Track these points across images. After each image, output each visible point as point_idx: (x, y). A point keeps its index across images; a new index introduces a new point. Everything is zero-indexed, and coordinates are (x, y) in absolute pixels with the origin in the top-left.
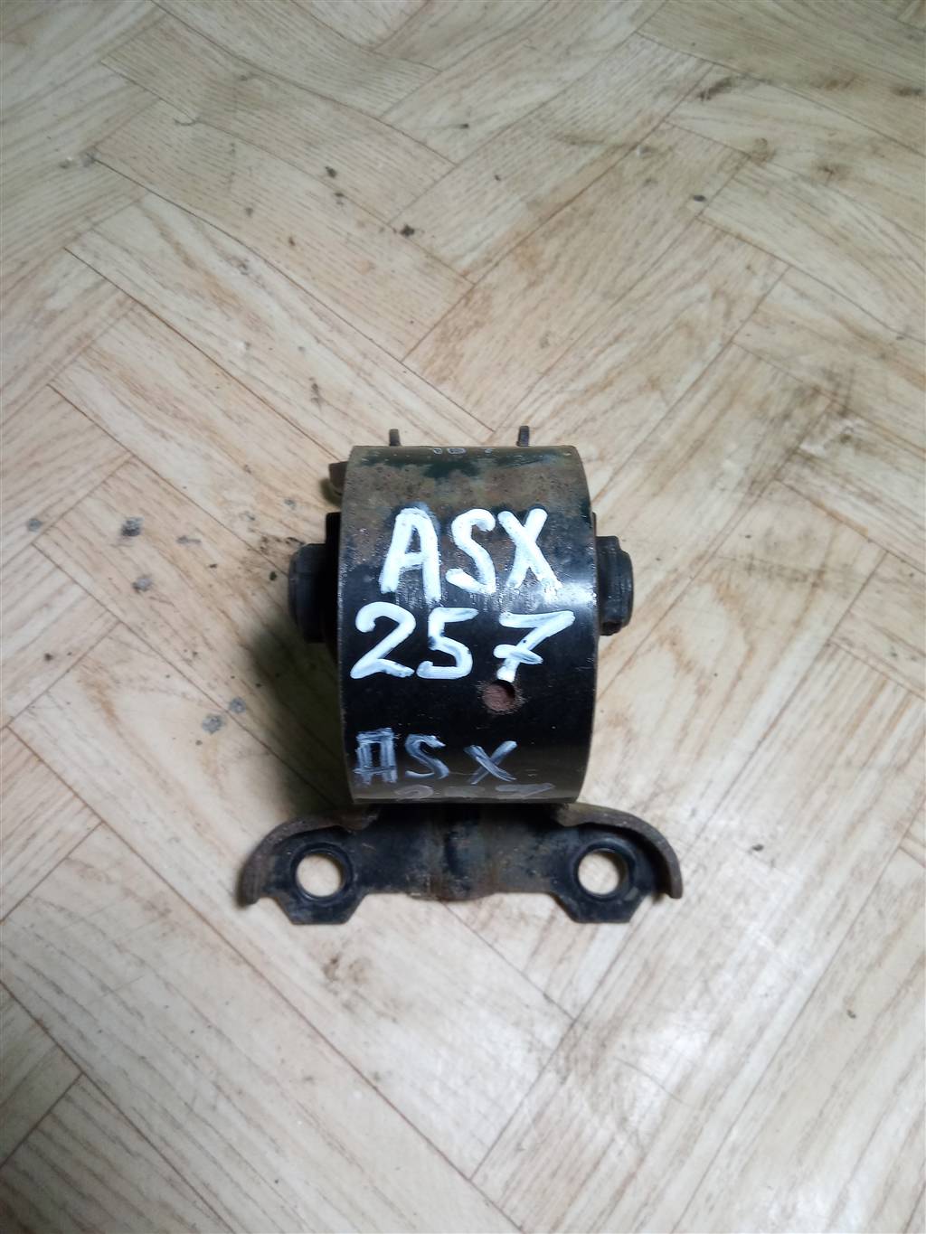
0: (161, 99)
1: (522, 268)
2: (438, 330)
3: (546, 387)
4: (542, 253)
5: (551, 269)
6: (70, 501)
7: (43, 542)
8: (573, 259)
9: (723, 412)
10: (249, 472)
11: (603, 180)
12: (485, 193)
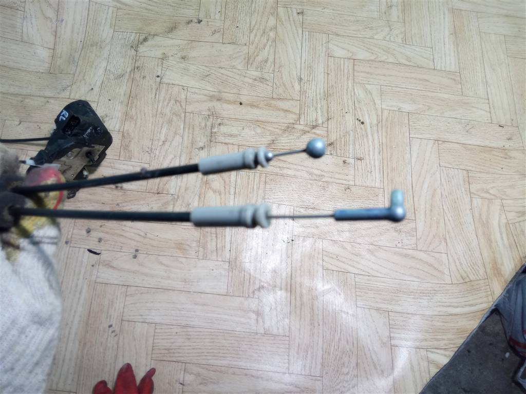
0: (5, 120)
1: (130, 121)
2: (122, 147)
3: (154, 148)
4: (132, 115)
5: (137, 117)
6: (70, 233)
7: (72, 245)
8: (140, 112)
9: (193, 131)
10: (104, 204)
11: (133, 84)
12: (110, 106)
